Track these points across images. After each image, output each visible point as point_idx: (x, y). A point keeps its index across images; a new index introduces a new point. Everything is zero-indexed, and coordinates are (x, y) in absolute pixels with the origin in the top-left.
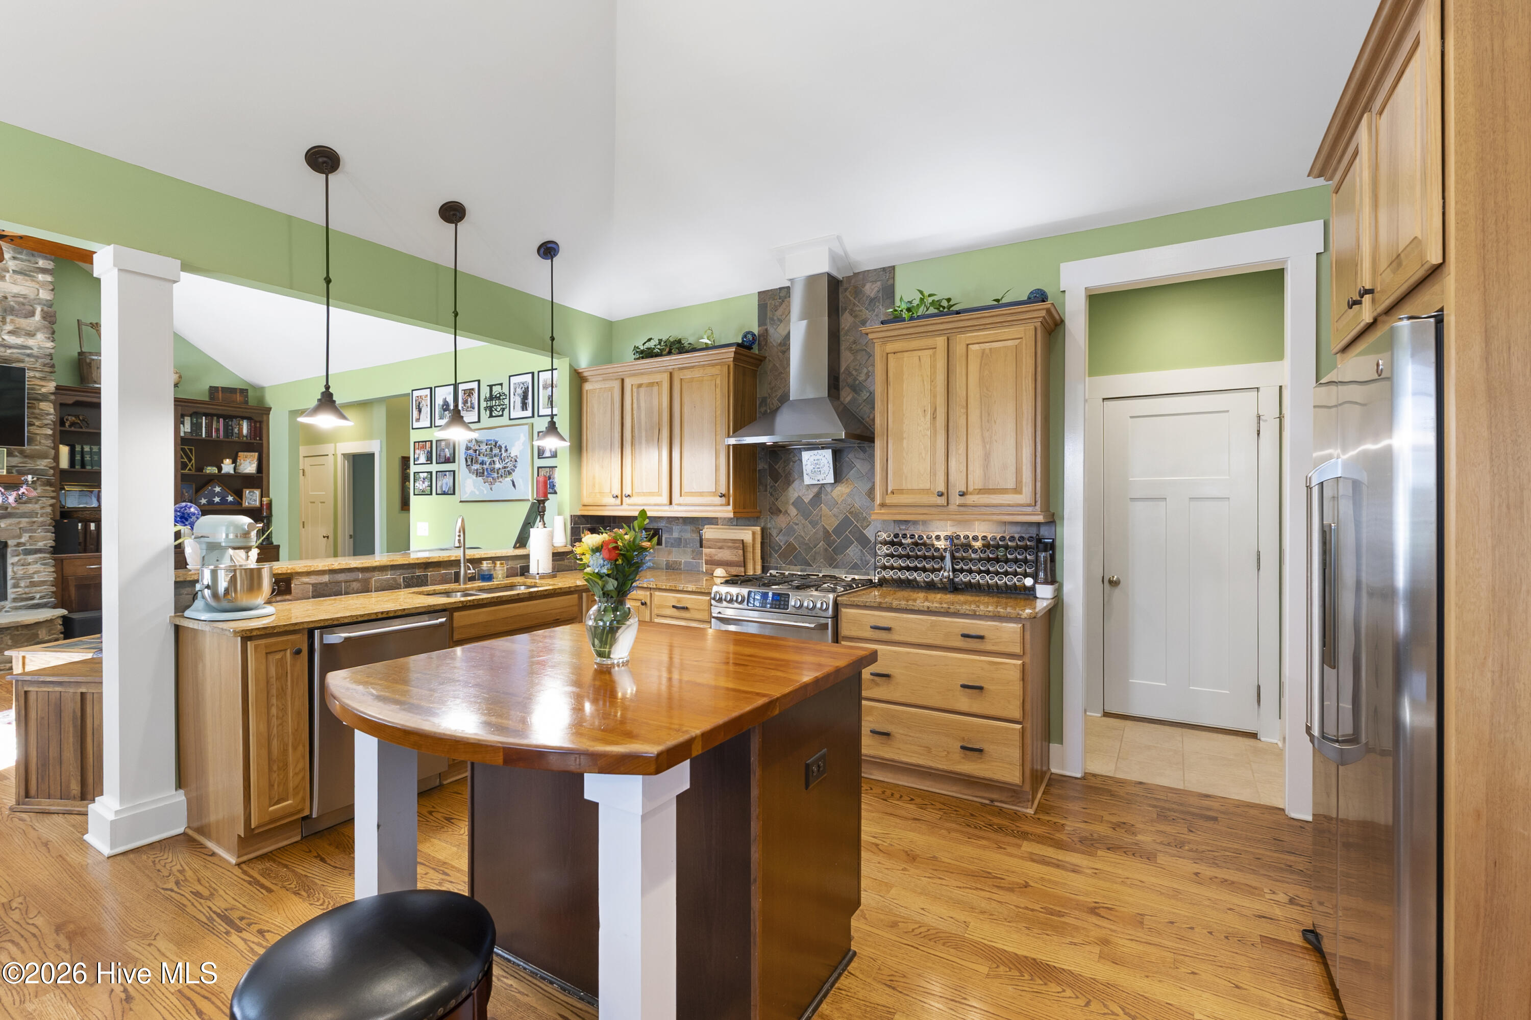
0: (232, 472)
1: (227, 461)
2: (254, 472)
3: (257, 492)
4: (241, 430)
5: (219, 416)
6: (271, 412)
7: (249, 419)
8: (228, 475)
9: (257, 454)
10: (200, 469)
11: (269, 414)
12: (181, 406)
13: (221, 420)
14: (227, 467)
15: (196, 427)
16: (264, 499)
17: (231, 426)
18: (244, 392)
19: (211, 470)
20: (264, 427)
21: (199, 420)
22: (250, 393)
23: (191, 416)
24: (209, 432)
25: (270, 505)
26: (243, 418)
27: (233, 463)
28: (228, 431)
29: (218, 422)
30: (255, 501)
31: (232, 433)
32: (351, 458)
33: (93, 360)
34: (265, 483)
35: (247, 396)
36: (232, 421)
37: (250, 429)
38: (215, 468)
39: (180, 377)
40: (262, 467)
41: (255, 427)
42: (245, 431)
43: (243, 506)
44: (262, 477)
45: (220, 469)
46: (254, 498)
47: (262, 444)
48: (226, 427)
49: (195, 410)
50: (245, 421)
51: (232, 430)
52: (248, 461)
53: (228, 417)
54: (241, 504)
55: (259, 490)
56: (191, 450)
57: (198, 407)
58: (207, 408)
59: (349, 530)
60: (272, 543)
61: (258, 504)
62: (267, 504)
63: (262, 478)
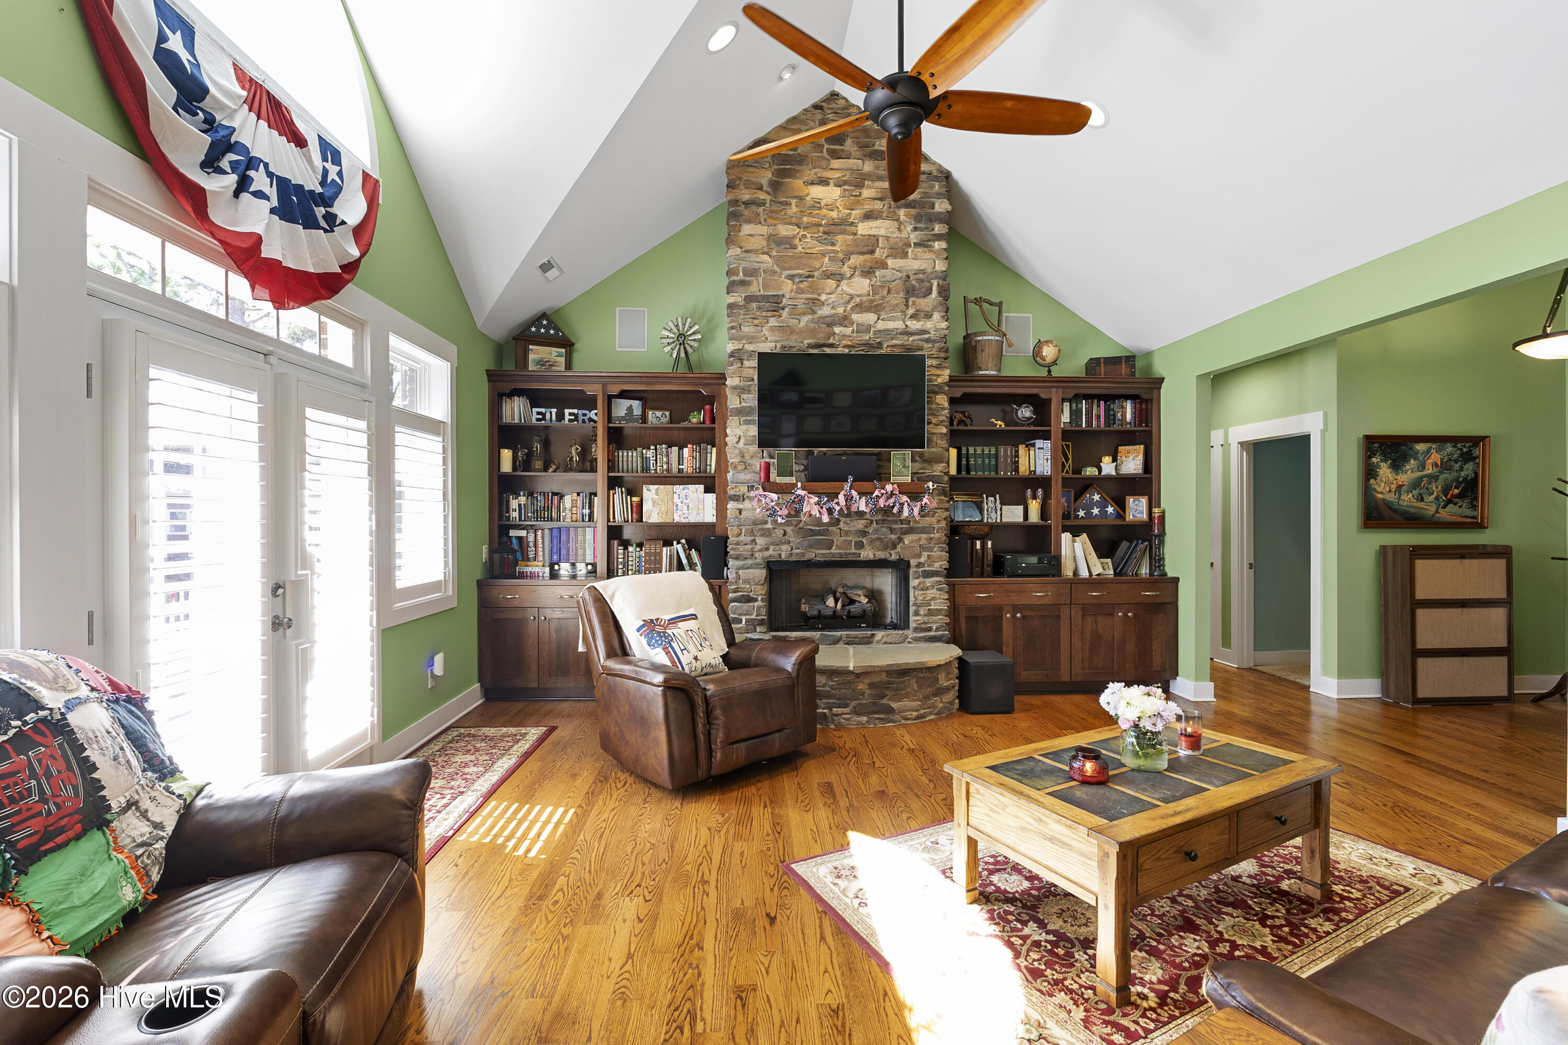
0: (1114, 473)
1: (1107, 460)
2: (1140, 471)
3: (1144, 501)
4: (1124, 414)
5: (1099, 397)
6: (1163, 385)
7: (1133, 398)
8: (1109, 478)
9: (1142, 447)
10: (1077, 471)
11: (1160, 388)
12: (1063, 387)
13: (1102, 403)
14: (1108, 467)
15: (1076, 415)
16: (1156, 510)
17: (1113, 410)
18: (1130, 359)
19: (1090, 471)
20: (1155, 407)
21: (1080, 406)
22: (1139, 364)
23: (1070, 401)
24: (1089, 422)
25: (1162, 518)
26: (1127, 397)
27: (1113, 462)
28: (1110, 417)
29: (1099, 406)
30: (1142, 512)
31: (1114, 420)
32: (1252, 448)
33: (978, 341)
34: (1154, 487)
35: (1134, 366)
36: (1114, 403)
37: (1134, 413)
38: (1095, 469)
39: (1059, 351)
40: (1150, 463)
41: (1141, 409)
42: (1129, 417)
43: (1127, 519)
44: (1151, 478)
45: (1100, 470)
46: (1141, 508)
47: (1150, 432)
48: (1107, 410)
49: (1076, 391)
50: (1129, 402)
51: (1114, 415)
52: (1131, 457)
53: (1110, 398)
54: (1124, 518)
55: (1147, 497)
56: (1067, 446)
57: (1080, 387)
58: (1089, 388)
59: (1248, 557)
60: (1166, 574)
61: (1145, 516)
62: (1159, 517)
63: (1150, 480)
